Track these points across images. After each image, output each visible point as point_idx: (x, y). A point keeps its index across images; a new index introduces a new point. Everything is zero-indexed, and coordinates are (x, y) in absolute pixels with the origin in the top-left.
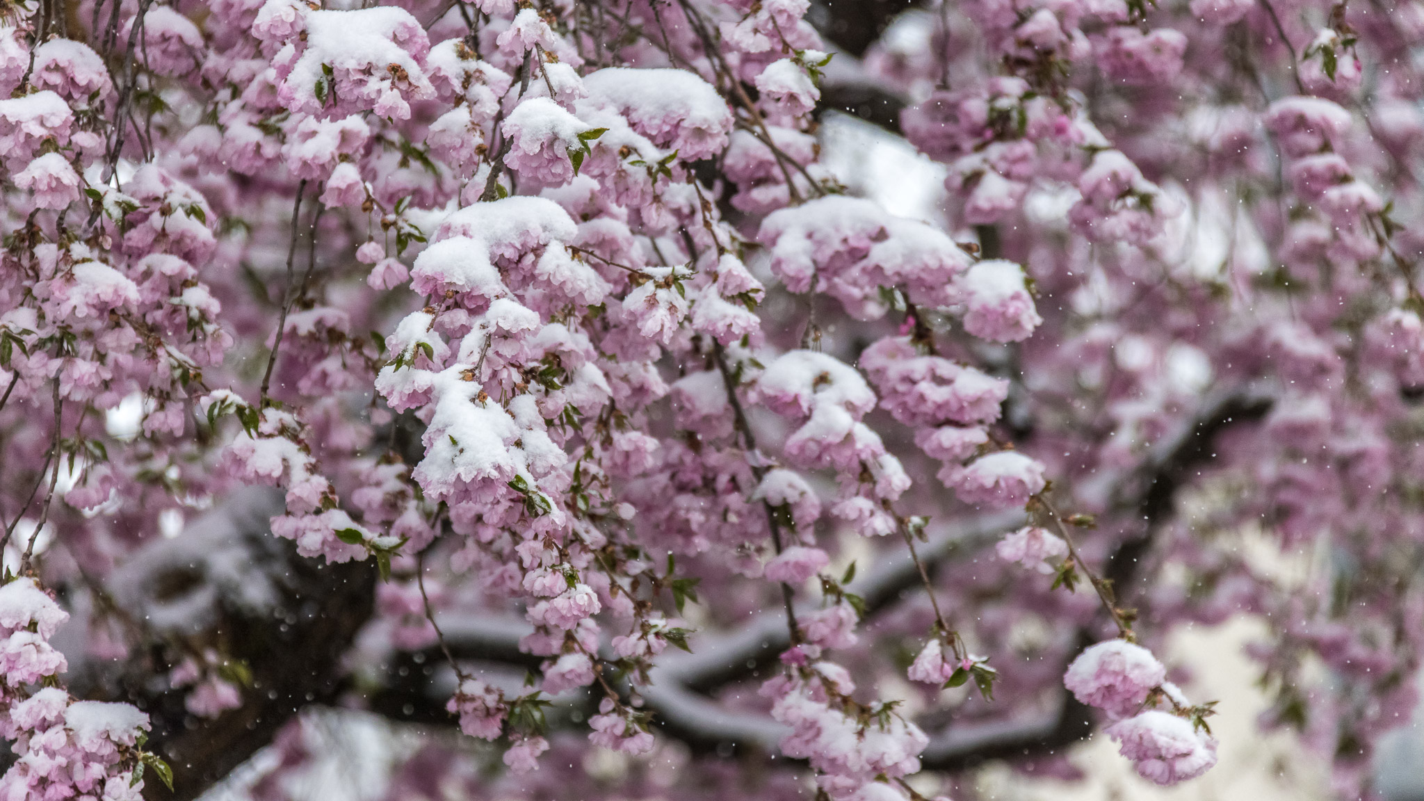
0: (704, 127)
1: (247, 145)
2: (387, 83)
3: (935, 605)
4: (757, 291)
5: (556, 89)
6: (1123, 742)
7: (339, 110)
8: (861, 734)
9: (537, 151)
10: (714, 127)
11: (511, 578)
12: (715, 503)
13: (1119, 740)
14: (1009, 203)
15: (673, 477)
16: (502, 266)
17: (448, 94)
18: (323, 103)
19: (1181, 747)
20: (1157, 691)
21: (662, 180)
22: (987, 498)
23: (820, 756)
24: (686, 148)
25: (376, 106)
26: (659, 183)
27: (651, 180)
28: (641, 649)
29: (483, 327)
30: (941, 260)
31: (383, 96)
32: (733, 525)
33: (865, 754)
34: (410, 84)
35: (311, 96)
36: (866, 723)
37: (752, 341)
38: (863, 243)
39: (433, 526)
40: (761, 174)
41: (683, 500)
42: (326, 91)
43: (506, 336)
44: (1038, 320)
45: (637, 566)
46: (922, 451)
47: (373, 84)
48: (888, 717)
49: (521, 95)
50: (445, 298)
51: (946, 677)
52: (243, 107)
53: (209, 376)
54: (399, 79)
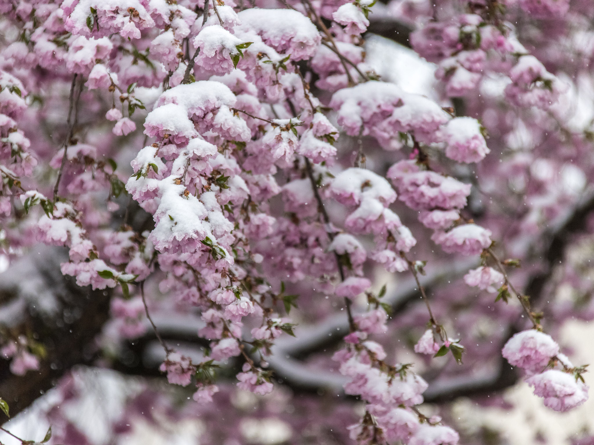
0: (305, 42)
1: (47, 53)
2: (128, 18)
3: (430, 310)
4: (334, 133)
5: (223, 20)
6: (535, 387)
7: (99, 33)
8: (390, 382)
9: (213, 55)
10: (310, 42)
11: (193, 296)
12: (307, 252)
13: (533, 386)
14: (471, 85)
15: (283, 238)
16: (195, 120)
17: (161, 23)
18: (91, 29)
19: (568, 391)
20: (554, 358)
21: (281, 71)
22: (459, 250)
23: (367, 394)
24: (294, 54)
25: (121, 31)
26: (280, 73)
27: (275, 72)
28: (267, 335)
29: (186, 154)
30: (433, 117)
31: (125, 26)
32: (317, 264)
33: (393, 393)
34: (140, 19)
35: (84, 25)
36: (393, 376)
37: (328, 162)
38: (389, 108)
39: (150, 267)
40: (332, 69)
41: (290, 252)
42: (92, 23)
43: (198, 159)
44: (488, 151)
45: (264, 289)
46: (422, 224)
47: (119, 19)
48: (405, 373)
49: (203, 24)
50: (163, 138)
51: (436, 351)
52: (45, 31)
53: (23, 184)
54: (134, 16)
